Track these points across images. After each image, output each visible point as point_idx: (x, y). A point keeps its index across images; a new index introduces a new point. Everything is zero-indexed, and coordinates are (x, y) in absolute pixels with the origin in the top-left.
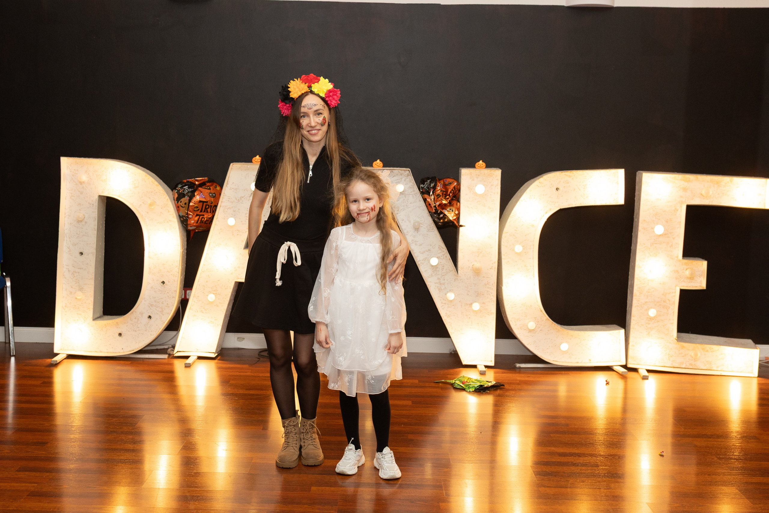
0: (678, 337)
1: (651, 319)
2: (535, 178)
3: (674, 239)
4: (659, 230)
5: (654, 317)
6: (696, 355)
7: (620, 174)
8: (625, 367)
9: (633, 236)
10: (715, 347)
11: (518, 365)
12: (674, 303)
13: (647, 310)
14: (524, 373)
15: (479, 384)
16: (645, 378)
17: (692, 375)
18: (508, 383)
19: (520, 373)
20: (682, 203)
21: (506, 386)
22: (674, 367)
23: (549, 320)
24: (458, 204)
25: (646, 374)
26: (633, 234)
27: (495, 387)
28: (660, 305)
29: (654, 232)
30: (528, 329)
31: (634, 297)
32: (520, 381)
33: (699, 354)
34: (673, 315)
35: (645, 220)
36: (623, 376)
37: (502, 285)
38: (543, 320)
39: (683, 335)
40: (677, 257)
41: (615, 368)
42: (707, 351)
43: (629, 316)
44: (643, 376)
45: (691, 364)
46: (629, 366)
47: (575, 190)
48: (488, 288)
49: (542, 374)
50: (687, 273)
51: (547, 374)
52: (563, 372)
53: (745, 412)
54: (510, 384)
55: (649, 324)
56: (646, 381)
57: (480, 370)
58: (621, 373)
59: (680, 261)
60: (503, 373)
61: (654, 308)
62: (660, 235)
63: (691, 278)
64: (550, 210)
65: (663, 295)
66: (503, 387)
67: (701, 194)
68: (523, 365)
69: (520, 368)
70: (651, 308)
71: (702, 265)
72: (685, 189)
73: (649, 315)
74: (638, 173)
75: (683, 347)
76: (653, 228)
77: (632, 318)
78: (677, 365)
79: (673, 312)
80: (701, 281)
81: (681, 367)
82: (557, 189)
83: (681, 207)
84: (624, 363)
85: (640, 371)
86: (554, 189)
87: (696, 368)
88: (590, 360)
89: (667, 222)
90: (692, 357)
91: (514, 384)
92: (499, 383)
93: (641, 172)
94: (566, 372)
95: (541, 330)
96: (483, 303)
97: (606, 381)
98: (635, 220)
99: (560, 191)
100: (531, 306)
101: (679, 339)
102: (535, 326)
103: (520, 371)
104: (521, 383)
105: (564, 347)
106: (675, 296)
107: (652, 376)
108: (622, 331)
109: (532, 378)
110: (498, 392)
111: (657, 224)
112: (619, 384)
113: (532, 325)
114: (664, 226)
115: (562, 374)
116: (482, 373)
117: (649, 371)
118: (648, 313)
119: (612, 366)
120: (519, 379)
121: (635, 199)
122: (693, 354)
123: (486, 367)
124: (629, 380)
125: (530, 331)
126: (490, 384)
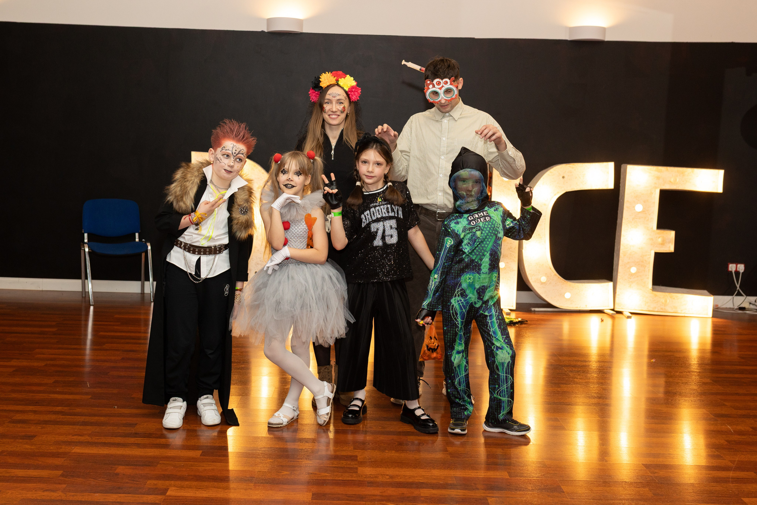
0: (653, 288)
1: (632, 275)
2: (546, 169)
3: (649, 215)
4: (639, 208)
5: (635, 273)
6: (666, 301)
7: (610, 166)
8: (613, 310)
9: (619, 213)
10: (680, 295)
11: (533, 309)
12: (649, 263)
13: (630, 268)
14: (539, 314)
15: (509, 320)
16: (629, 317)
17: (662, 317)
18: (529, 320)
19: (534, 314)
20: (656, 188)
21: (529, 322)
22: (649, 311)
23: (556, 275)
24: (490, 188)
25: (630, 315)
26: (618, 211)
27: (521, 323)
28: (639, 264)
29: (635, 209)
30: (541, 281)
31: (620, 259)
32: (538, 319)
33: (668, 301)
34: (649, 271)
35: (628, 201)
36: (612, 316)
37: (522, 249)
38: (551, 276)
39: (657, 287)
40: (652, 228)
41: (605, 311)
42: (674, 299)
43: (616, 272)
44: (628, 316)
45: (662, 309)
46: (616, 309)
47: (576, 178)
48: (511, 251)
49: (551, 315)
50: (660, 240)
51: (556, 315)
52: (567, 314)
53: (702, 344)
54: (531, 321)
55: (631, 278)
56: (629, 319)
57: (506, 312)
58: (611, 314)
59: (654, 231)
60: (523, 314)
61: (634, 266)
62: (639, 212)
63: (663, 244)
64: (558, 193)
65: (641, 257)
66: (526, 322)
67: (670, 182)
68: (537, 309)
69: (535, 311)
70: (633, 266)
71: (671, 235)
72: (658, 178)
73: (630, 272)
74: (623, 166)
75: (656, 296)
76: (634, 207)
77: (619, 274)
78: (651, 309)
79: (649, 270)
80: (670, 247)
81: (655, 310)
82: (563, 177)
83: (655, 191)
84: (612, 308)
85: (624, 313)
86: (561, 177)
87: (665, 311)
88: (586, 306)
89: (645, 202)
90: (663, 303)
91: (533, 321)
92: (523, 320)
93: (626, 165)
94: (569, 314)
95: (550, 283)
96: (507, 263)
97: (601, 319)
98: (620, 200)
99: (565, 179)
100: (543, 265)
101: (653, 289)
102: (546, 280)
103: (535, 313)
104: (538, 320)
105: (568, 295)
106: (650, 258)
107: (634, 317)
108: (611, 284)
109: (545, 317)
110: (523, 326)
111: (637, 204)
112: (608, 321)
113: (544, 279)
114: (642, 205)
115: (567, 315)
116: (508, 314)
117: (632, 313)
118: (630, 270)
119: (604, 310)
120: (536, 318)
121: (621, 185)
122: (663, 301)
123: (510, 310)
124: (616, 320)
125: (542, 283)
126: (517, 320)
